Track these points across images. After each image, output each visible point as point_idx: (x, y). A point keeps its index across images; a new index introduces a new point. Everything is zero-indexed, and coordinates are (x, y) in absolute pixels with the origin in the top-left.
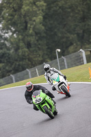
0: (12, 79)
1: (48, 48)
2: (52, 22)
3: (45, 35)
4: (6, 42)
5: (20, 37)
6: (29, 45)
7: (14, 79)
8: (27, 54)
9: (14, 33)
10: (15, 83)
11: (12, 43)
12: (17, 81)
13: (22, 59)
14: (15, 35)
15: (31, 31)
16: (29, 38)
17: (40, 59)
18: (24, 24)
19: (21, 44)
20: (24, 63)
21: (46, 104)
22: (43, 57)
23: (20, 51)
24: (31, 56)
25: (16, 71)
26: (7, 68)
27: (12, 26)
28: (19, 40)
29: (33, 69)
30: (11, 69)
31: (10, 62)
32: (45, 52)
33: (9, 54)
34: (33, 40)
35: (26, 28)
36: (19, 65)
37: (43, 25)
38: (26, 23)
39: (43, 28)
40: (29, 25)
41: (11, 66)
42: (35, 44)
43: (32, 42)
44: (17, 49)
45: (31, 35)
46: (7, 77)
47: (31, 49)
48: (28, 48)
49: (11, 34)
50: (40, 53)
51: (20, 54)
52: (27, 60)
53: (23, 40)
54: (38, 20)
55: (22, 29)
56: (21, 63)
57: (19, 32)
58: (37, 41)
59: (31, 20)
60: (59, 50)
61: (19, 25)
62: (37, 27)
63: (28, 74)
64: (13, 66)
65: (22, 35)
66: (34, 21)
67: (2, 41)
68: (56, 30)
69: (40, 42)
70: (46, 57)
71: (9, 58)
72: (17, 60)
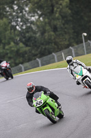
0: (38, 63)
1: (74, 32)
2: (78, 6)
3: (71, 18)
4: (32, 26)
5: (46, 20)
6: (55, 29)
7: (40, 63)
8: (53, 37)
9: (40, 16)
10: (41, 67)
11: (38, 27)
12: (43, 65)
13: (48, 43)
14: (41, 19)
15: (57, 15)
16: (55, 22)
17: (67, 43)
18: (51, 8)
19: (48, 28)
20: (50, 47)
21: (48, 107)
22: (69, 41)
23: (46, 34)
24: (57, 40)
25: (42, 55)
26: (33, 52)
27: (38, 9)
28: (46, 23)
29: (59, 53)
30: (37, 52)
31: (36, 46)
32: (72, 36)
33: (35, 38)
34: (59, 23)
35: (52, 11)
36: (45, 49)
37: (70, 9)
38: (53, 6)
39: (70, 11)
40: (55, 9)
41: (37, 50)
42: (61, 28)
43: (58, 26)
44: (43, 33)
45: (58, 19)
46: (33, 61)
47: (57, 33)
48: (54, 31)
49: (37, 17)
50: (67, 36)
51: (46, 37)
52: (53, 45)
53: (49, 23)
54: (64, 4)
55: (49, 12)
56: (47, 46)
57: (45, 15)
58: (64, 24)
59: (57, 3)
60: (85, 34)
61: (45, 8)
62: (64, 10)
63: (54, 58)
64: (39, 50)
65: (48, 19)
66: (61, 4)
67: (29, 25)
68: (82, 14)
69: (66, 26)
70: (73, 41)
71: (35, 42)
72: (43, 44)
